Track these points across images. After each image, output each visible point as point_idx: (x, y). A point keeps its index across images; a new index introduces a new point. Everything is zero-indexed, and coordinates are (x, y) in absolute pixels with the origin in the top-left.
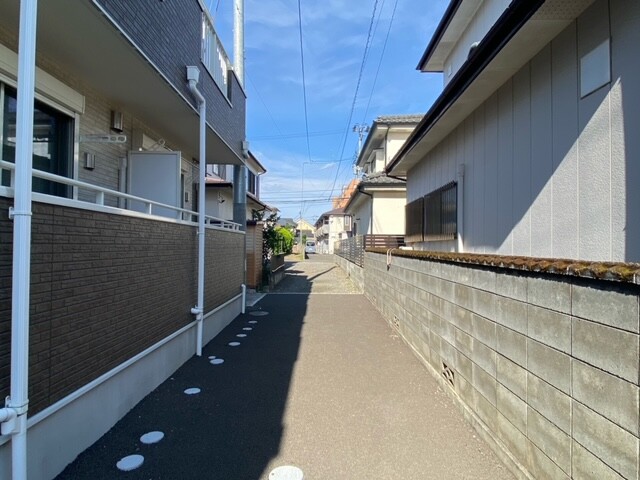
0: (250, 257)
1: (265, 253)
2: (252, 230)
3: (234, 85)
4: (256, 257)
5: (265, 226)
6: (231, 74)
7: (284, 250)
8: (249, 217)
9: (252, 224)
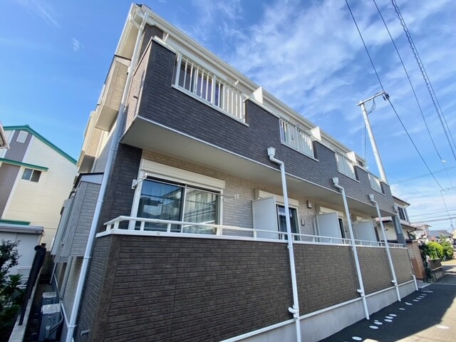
0: (414, 261)
1: (424, 259)
2: (410, 246)
3: (384, 186)
4: (418, 261)
5: (419, 242)
6: (381, 183)
7: (439, 256)
8: (406, 237)
9: (409, 242)
